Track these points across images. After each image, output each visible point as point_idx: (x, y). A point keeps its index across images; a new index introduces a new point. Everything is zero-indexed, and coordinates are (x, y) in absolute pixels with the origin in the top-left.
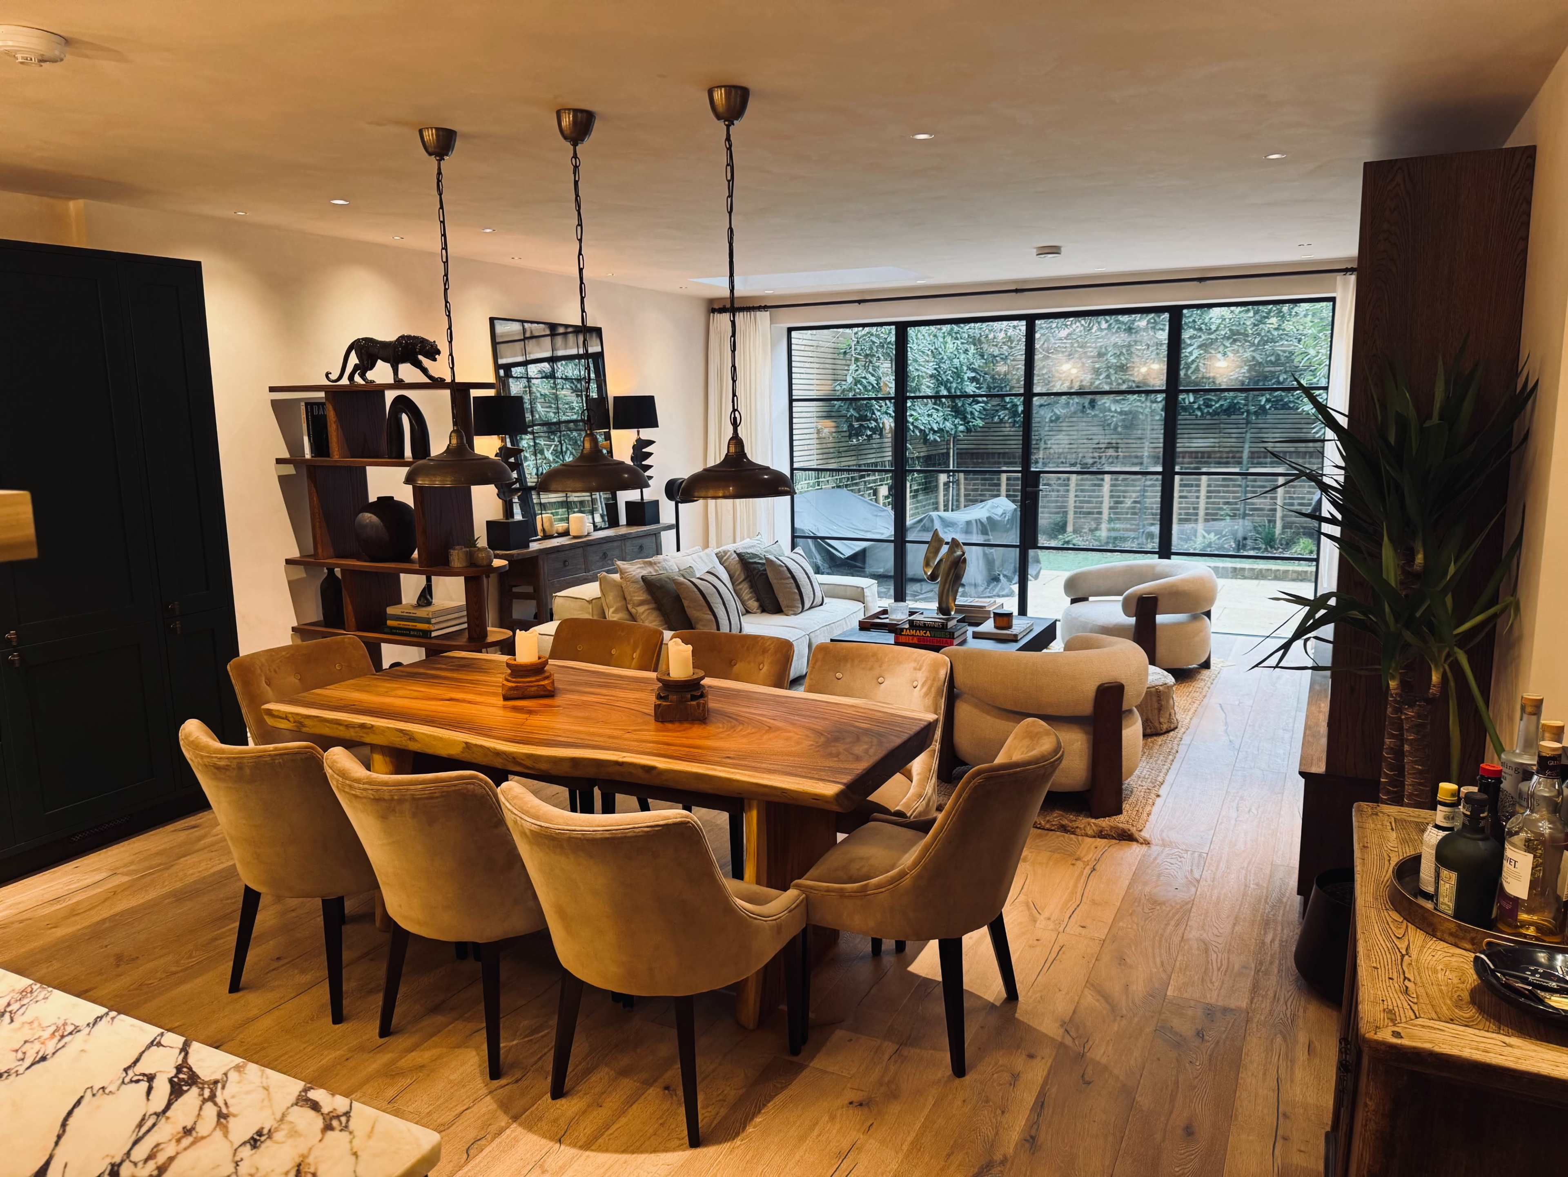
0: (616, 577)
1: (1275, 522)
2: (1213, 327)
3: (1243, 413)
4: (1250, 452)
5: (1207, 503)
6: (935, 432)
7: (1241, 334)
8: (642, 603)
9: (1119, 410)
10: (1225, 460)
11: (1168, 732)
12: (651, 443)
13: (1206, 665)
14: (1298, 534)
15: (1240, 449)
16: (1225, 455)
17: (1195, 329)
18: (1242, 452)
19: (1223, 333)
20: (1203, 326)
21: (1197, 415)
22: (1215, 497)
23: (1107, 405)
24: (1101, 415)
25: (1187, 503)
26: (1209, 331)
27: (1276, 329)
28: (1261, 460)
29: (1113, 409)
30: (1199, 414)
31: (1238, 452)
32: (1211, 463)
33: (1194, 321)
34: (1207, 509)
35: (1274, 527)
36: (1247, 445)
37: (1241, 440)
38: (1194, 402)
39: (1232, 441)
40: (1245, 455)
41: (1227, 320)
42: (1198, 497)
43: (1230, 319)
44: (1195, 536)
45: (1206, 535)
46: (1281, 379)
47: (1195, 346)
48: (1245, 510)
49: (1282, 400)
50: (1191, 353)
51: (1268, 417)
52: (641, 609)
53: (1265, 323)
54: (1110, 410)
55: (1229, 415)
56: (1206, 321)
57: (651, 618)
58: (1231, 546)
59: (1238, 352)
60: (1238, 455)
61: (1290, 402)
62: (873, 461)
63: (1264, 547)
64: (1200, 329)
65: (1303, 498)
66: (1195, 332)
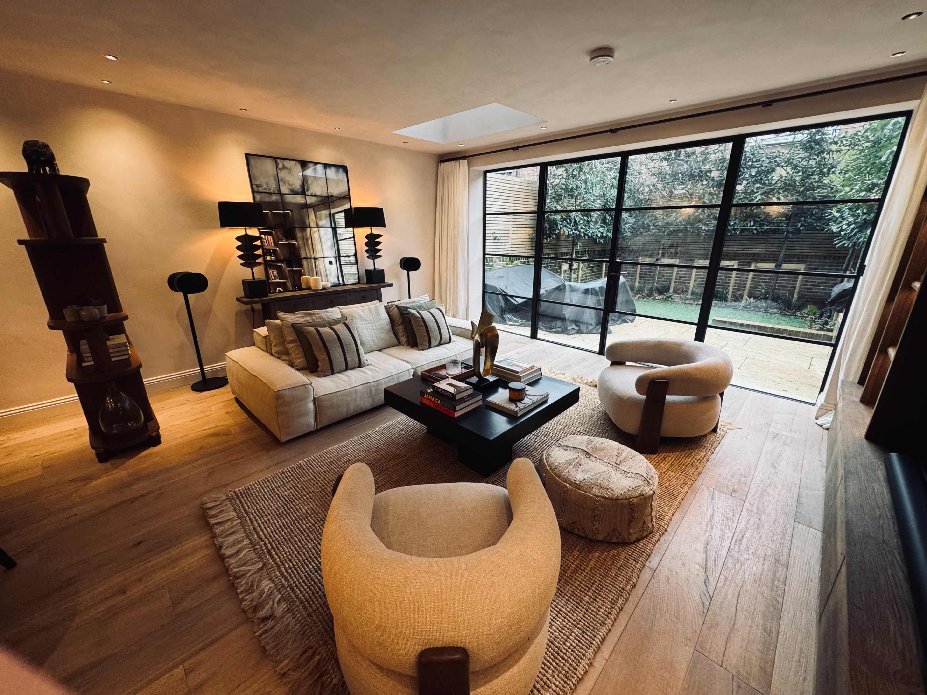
0: (278, 322)
1: (794, 294)
2: (774, 182)
3: (784, 232)
4: (784, 254)
5: (752, 281)
6: (599, 238)
7: (791, 185)
8: (291, 342)
9: (707, 229)
10: (767, 258)
11: (638, 540)
12: (380, 236)
13: (715, 430)
14: (807, 301)
15: (778, 253)
16: (768, 256)
17: (761, 183)
18: (779, 255)
19: (779, 185)
20: (767, 182)
21: (754, 233)
22: (758, 278)
23: (700, 226)
24: (696, 232)
25: (740, 280)
26: (770, 184)
27: (816, 182)
28: (791, 259)
29: (703, 229)
30: (755, 232)
31: (777, 254)
32: (758, 260)
33: (761, 179)
34: (751, 284)
35: (793, 297)
36: (783, 251)
37: (780, 248)
38: (753, 226)
39: (774, 249)
40: (782, 255)
41: (784, 178)
42: (747, 278)
43: (786, 177)
44: (742, 298)
45: (748, 298)
46: (814, 212)
47: (760, 193)
48: (775, 286)
49: (812, 225)
50: (756, 197)
51: (801, 235)
52: (291, 346)
53: (810, 179)
54: (702, 229)
55: (775, 233)
56: (769, 178)
57: (297, 352)
58: (763, 306)
59: (787, 196)
60: (776, 256)
61: (818, 226)
62: (566, 251)
63: (783, 308)
64: (765, 184)
65: (815, 282)
66: (761, 186)
